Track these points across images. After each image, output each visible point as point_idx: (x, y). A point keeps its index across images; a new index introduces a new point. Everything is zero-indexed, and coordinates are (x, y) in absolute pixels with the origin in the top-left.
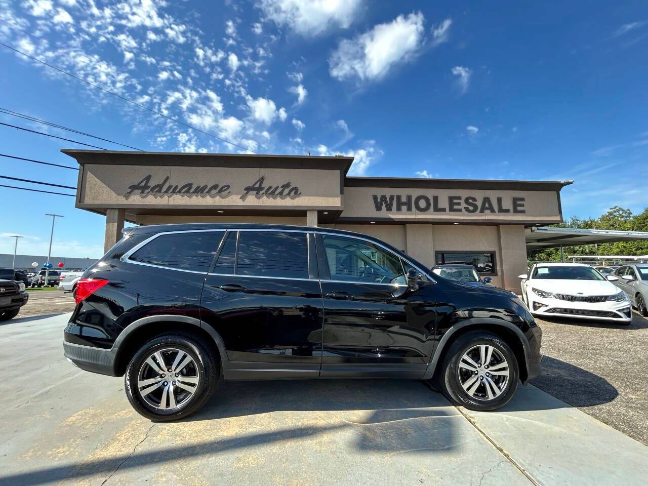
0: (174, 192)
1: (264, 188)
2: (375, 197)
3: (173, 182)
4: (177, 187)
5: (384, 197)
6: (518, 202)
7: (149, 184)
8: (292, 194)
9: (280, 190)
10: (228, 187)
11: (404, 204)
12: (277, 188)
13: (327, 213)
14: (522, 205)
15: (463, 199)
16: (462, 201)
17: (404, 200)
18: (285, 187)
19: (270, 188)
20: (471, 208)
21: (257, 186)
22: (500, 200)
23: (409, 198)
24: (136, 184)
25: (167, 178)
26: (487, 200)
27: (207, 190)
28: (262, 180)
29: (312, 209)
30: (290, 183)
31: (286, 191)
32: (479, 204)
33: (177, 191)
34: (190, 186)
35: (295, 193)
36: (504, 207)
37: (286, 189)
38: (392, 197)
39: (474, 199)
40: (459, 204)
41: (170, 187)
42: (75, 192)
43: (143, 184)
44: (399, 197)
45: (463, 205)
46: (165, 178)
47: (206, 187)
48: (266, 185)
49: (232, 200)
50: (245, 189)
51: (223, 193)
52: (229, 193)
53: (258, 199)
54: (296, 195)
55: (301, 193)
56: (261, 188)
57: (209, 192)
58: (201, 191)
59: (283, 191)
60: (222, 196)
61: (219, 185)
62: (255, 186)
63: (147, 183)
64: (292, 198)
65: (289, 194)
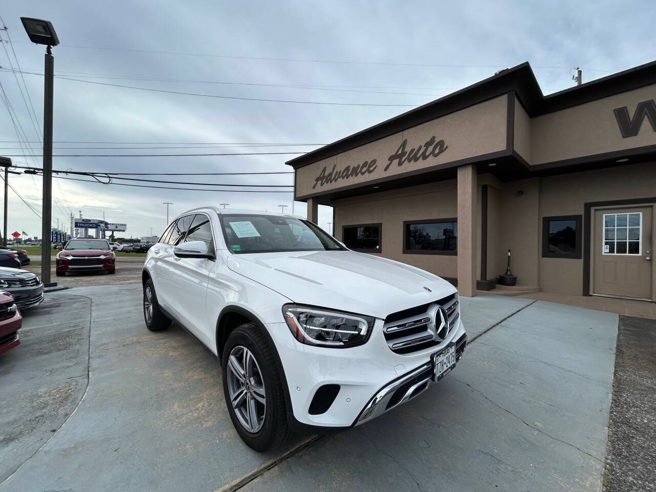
0: (339, 177)
3: (338, 168)
4: (340, 171)
8: (437, 151)
9: (423, 149)
10: (375, 161)
12: (420, 148)
13: (494, 164)
18: (428, 145)
19: (412, 150)
21: (400, 152)
25: (335, 166)
27: (359, 169)
29: (463, 164)
30: (434, 137)
31: (431, 149)
35: (441, 148)
37: (430, 147)
41: (337, 173)
42: (292, 189)
43: (322, 175)
46: (333, 166)
47: (358, 166)
49: (378, 174)
50: (389, 160)
51: (371, 169)
52: (376, 167)
53: (401, 167)
54: (441, 151)
55: (447, 147)
56: (403, 153)
57: (360, 171)
58: (356, 172)
59: (426, 150)
60: (370, 172)
61: (368, 161)
62: (398, 153)
63: (324, 174)
64: (436, 156)
65: (432, 153)
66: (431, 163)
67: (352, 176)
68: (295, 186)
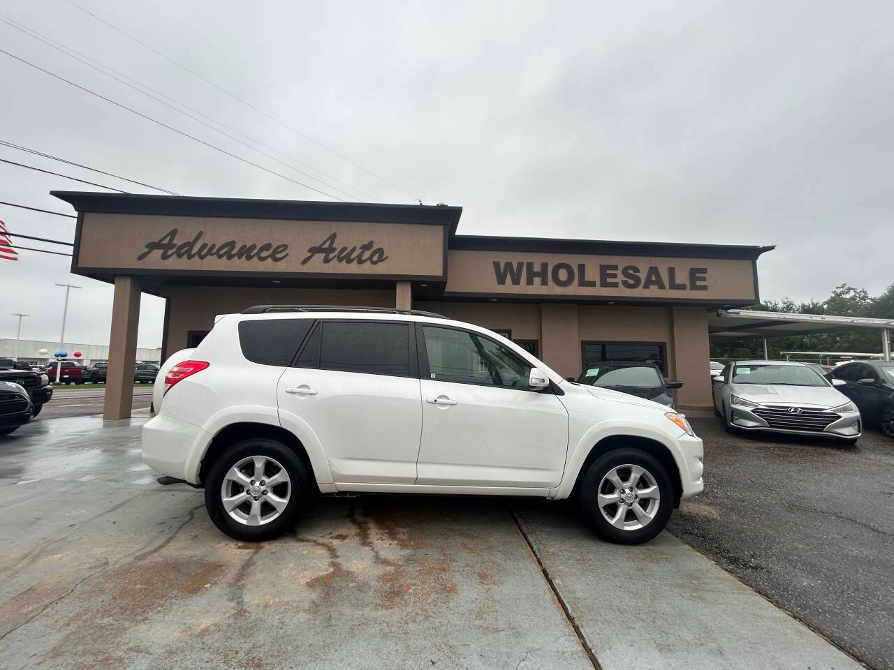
1: (335, 249)
2: (497, 265)
3: (208, 239)
5: (509, 265)
6: (698, 275)
7: (175, 242)
8: (375, 258)
9: (358, 252)
10: (286, 247)
11: (537, 274)
12: (354, 249)
13: (425, 285)
14: (704, 279)
15: (620, 269)
16: (619, 272)
17: (537, 268)
18: (365, 248)
19: (344, 249)
20: (631, 282)
21: (327, 245)
22: (672, 272)
23: (545, 266)
24: (156, 240)
25: (201, 234)
26: (653, 270)
27: (255, 251)
28: (333, 238)
29: (403, 279)
30: (372, 242)
32: (643, 276)
33: (213, 252)
34: (232, 244)
35: (380, 256)
36: (678, 282)
37: (367, 251)
38: (520, 265)
39: (636, 270)
40: (615, 276)
41: (204, 246)
42: (70, 250)
43: (166, 241)
44: (530, 265)
45: (620, 278)
46: (197, 233)
47: (254, 247)
48: (338, 245)
49: (290, 265)
50: (309, 251)
51: (278, 256)
52: (287, 254)
53: (328, 264)
54: (381, 260)
55: (387, 257)
56: (331, 249)
57: (258, 254)
58: (246, 252)
59: (362, 254)
60: (276, 260)
61: (272, 243)
62: (324, 247)
63: (171, 240)
64: (374, 263)
65: (370, 258)
66: (367, 269)
67: (240, 257)
68: (77, 245)
